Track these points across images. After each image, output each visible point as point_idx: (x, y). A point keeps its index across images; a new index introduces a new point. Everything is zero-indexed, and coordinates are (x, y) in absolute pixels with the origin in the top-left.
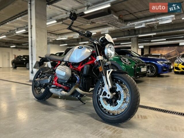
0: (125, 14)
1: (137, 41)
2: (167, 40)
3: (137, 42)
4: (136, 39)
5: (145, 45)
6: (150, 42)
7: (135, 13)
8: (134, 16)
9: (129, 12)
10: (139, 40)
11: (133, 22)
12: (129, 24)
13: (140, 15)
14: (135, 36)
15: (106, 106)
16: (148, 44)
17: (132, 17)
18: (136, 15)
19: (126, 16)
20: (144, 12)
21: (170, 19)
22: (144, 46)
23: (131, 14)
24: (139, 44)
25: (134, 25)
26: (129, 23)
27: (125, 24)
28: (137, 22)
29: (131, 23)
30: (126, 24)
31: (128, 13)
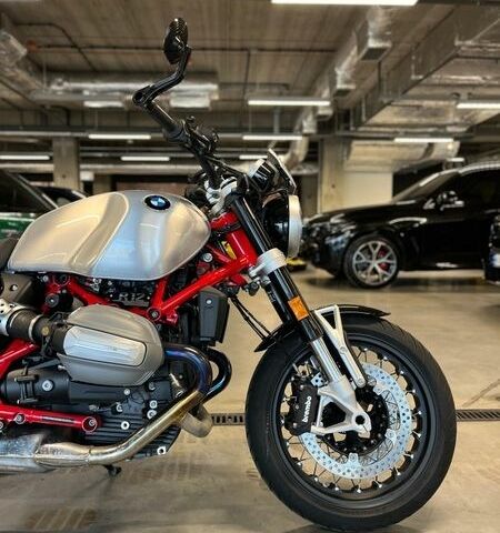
0: (49, 42)
1: (78, 152)
2: (173, 161)
3: (78, 157)
4: (71, 144)
5: (100, 172)
6: (117, 161)
7: (92, 47)
8: (85, 57)
9: (70, 38)
10: (83, 151)
11: (75, 81)
12: (60, 84)
13: (108, 59)
14: (68, 134)
15: (340, 466)
16: (111, 166)
17: (76, 58)
18: (91, 57)
19: (51, 49)
20: (124, 54)
21: (204, 96)
22: (96, 176)
23: (74, 46)
24: (82, 166)
25: (79, 91)
26: (60, 80)
27: (42, 82)
28: (93, 82)
29: (68, 81)
30: (49, 83)
31: (64, 41)
